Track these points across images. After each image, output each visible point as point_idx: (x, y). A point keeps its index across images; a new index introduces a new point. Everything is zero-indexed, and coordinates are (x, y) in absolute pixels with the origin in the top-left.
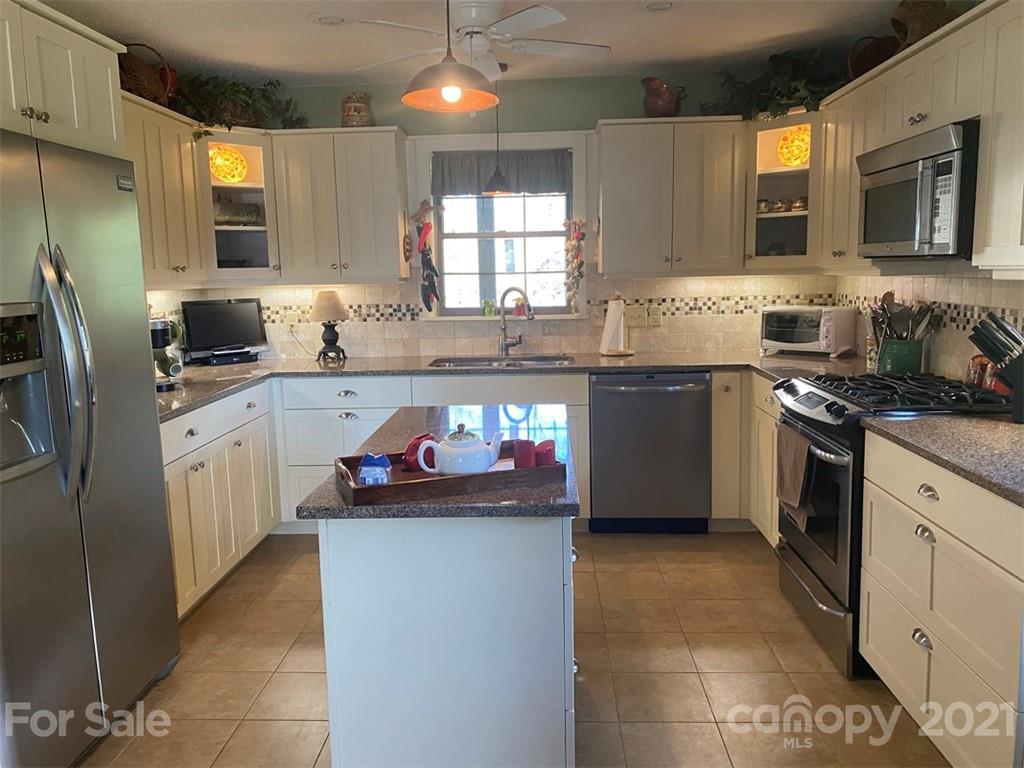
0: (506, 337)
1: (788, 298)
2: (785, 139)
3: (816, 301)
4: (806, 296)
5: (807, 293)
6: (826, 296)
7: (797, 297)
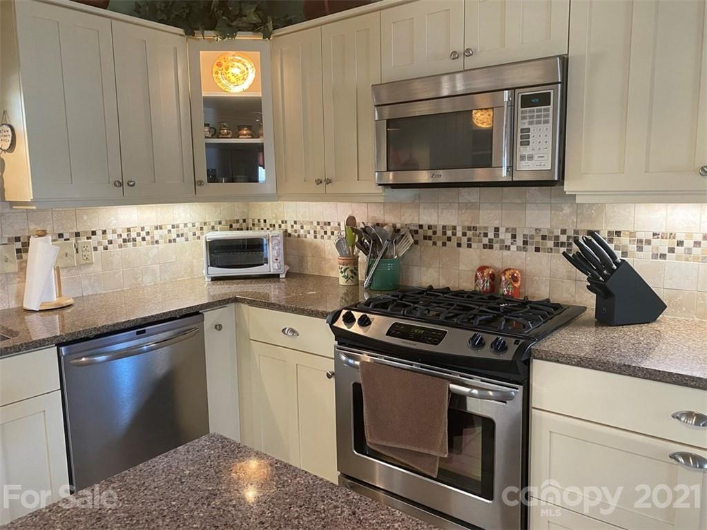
3: (235, 226)
5: (228, 219)
6: (241, 221)
7: (220, 223)
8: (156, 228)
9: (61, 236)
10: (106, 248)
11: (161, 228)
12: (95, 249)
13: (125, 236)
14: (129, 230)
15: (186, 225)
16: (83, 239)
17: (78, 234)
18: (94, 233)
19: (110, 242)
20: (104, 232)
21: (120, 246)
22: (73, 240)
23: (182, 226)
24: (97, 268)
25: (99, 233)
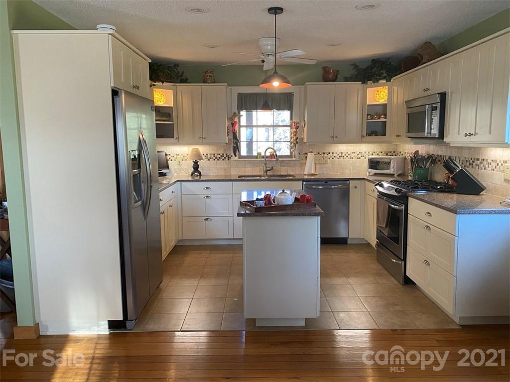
0: (266, 167)
1: (378, 153)
2: (378, 91)
3: (389, 154)
4: (385, 152)
5: (386, 151)
6: (392, 152)
7: (381, 152)
8: (353, 153)
9: (319, 153)
10: (333, 159)
11: (354, 153)
12: (329, 159)
13: (340, 155)
14: (342, 153)
15: (365, 152)
16: (326, 155)
17: (324, 153)
18: (329, 153)
19: (335, 157)
20: (333, 153)
21: (338, 158)
22: (322, 155)
23: (363, 153)
24: (329, 165)
25: (331, 153)
